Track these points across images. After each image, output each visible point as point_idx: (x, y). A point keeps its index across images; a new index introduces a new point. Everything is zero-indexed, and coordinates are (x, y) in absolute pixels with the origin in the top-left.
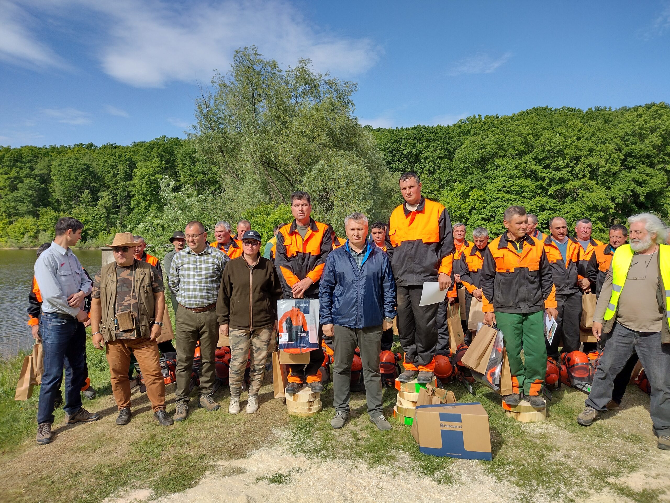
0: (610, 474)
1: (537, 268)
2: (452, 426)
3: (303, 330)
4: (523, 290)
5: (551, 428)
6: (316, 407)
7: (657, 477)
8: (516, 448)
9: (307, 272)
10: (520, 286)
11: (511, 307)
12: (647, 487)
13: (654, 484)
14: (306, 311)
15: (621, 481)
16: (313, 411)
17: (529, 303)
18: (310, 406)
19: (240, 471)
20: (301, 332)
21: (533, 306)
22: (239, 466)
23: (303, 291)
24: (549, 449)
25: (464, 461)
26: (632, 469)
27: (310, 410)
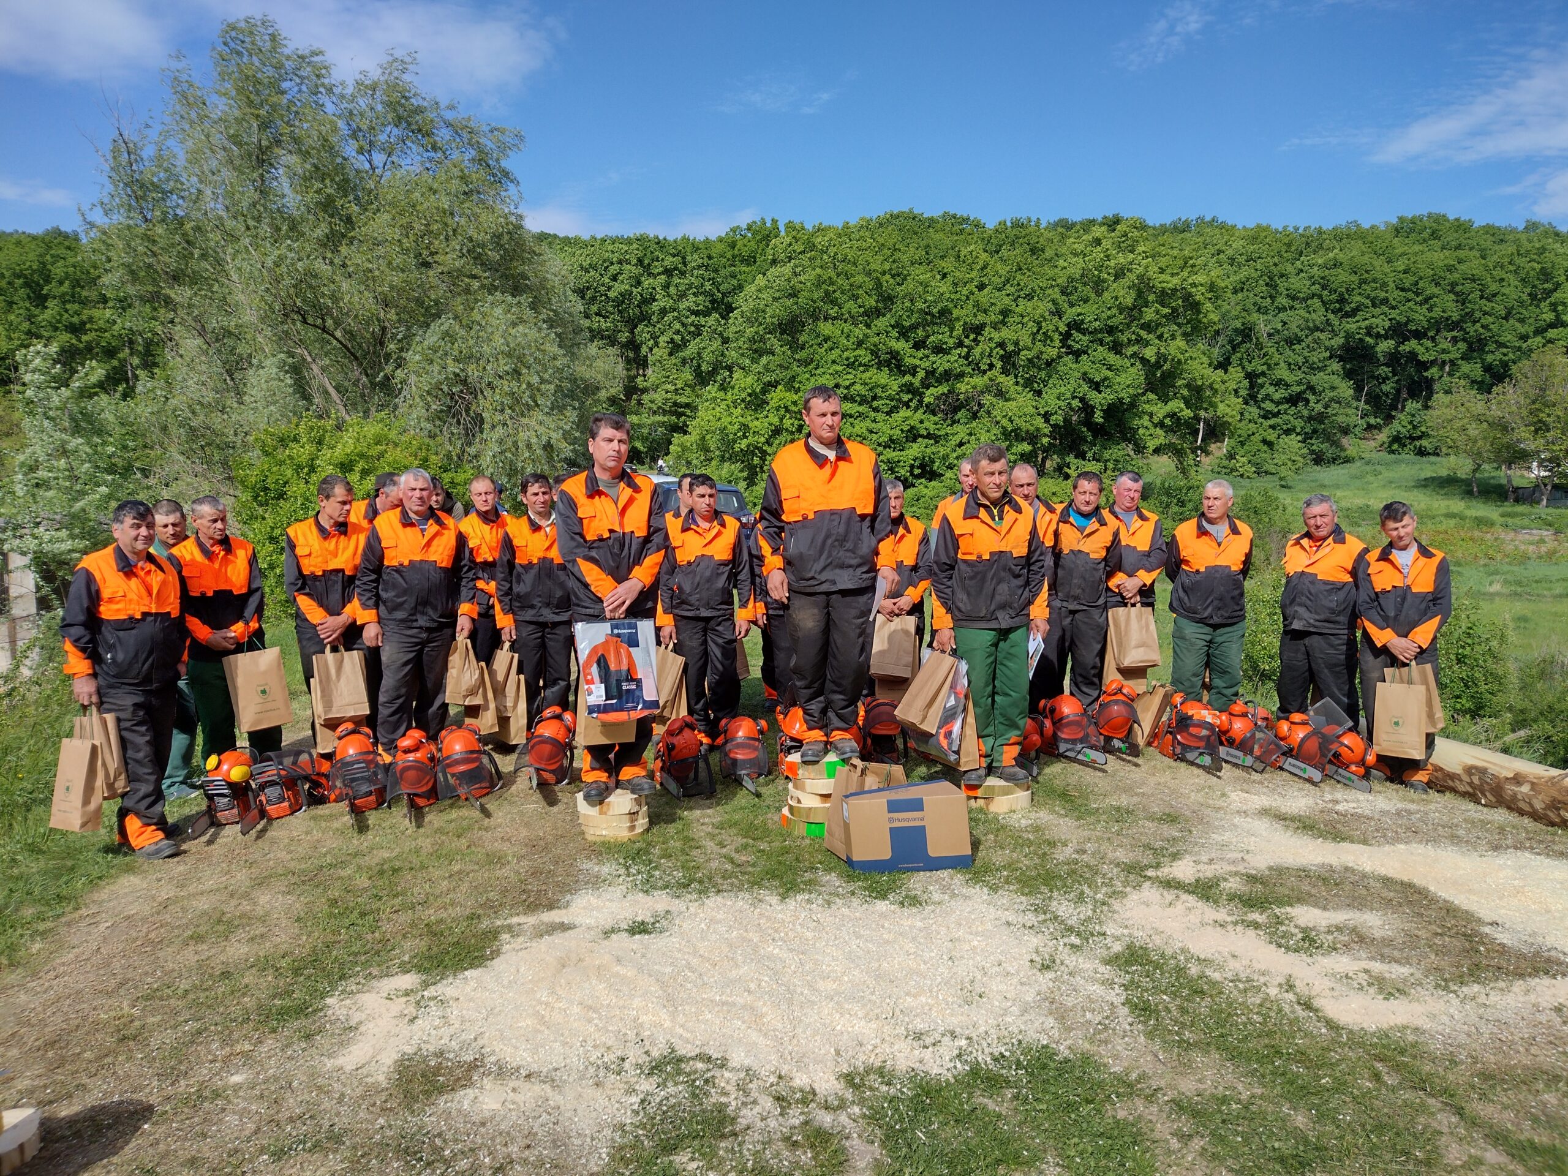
0: (1147, 867)
1: (1024, 551)
2: (908, 820)
3: (631, 677)
4: (1003, 588)
5: (1043, 816)
6: (642, 822)
7: (1211, 861)
8: (1002, 848)
9: (630, 571)
10: (998, 583)
11: (981, 619)
12: (1201, 875)
13: (1208, 872)
14: (633, 642)
15: (1164, 872)
16: (639, 830)
17: (1011, 612)
18: (632, 821)
19: (564, 927)
20: (627, 680)
21: (1017, 615)
22: (557, 920)
23: (627, 603)
24: (1052, 844)
25: (928, 874)
26: (1175, 857)
27: (632, 828)
